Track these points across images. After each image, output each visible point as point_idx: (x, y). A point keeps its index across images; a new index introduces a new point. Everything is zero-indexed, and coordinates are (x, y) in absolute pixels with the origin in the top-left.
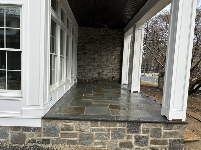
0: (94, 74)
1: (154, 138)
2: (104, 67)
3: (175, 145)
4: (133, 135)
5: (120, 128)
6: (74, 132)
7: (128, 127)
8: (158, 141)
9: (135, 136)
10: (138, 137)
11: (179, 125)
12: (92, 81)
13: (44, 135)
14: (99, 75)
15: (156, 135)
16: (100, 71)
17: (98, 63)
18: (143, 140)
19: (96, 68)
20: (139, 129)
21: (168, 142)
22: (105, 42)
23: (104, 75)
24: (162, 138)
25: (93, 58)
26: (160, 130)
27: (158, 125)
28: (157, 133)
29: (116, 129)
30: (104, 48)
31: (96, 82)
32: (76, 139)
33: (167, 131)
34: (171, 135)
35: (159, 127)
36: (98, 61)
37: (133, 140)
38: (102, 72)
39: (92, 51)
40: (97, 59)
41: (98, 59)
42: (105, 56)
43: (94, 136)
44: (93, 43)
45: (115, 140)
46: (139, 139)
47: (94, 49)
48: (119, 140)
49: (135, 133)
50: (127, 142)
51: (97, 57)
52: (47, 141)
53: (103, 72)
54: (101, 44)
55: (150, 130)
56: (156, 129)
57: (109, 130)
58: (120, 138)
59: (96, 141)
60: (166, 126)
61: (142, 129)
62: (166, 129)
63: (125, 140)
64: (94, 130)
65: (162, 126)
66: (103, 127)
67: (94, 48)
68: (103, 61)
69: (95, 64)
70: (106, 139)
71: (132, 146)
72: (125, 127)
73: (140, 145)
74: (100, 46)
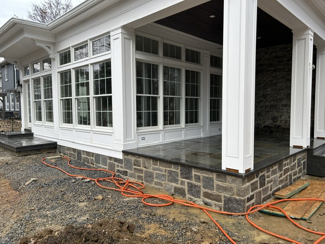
0: (266, 120)
1: (207, 190)
2: (282, 109)
3: (231, 205)
4: (186, 181)
5: (174, 170)
6: (142, 168)
7: (181, 170)
8: (211, 194)
9: (188, 183)
10: (191, 185)
11: (233, 178)
12: (262, 131)
13: (125, 168)
14: (274, 122)
15: (209, 186)
16: (276, 114)
17: (272, 103)
18: (195, 190)
19: (269, 111)
20: (190, 175)
21: (223, 199)
22: (282, 67)
23: (284, 122)
24: (215, 192)
25: (263, 95)
26: (212, 179)
27: (209, 173)
28: (208, 183)
29: (171, 171)
30: (282, 78)
31: (270, 133)
32: (143, 175)
33: (220, 183)
34: (225, 189)
35: (211, 176)
36: (272, 99)
37: (186, 188)
38: (279, 118)
39: (262, 85)
40: (269, 96)
41: (271, 97)
42: (283, 89)
43: (155, 176)
44: (263, 72)
45: (170, 184)
46: (191, 187)
47: (264, 81)
48: (174, 184)
49: (188, 179)
50: (181, 188)
51: (270, 92)
52: (125, 173)
53: (281, 117)
54: (275, 71)
55: (201, 178)
56: (207, 178)
57: (165, 171)
58: (174, 182)
59: (156, 180)
60: (218, 176)
61: (193, 175)
62: (219, 181)
63: (179, 186)
64: (154, 169)
65: (214, 176)
66: (161, 167)
67: (264, 79)
68: (279, 99)
69: (267, 103)
70: (163, 181)
71: (185, 195)
72: (178, 170)
73: (193, 195)
74: (274, 74)
